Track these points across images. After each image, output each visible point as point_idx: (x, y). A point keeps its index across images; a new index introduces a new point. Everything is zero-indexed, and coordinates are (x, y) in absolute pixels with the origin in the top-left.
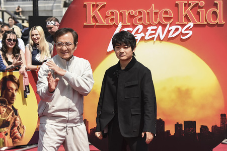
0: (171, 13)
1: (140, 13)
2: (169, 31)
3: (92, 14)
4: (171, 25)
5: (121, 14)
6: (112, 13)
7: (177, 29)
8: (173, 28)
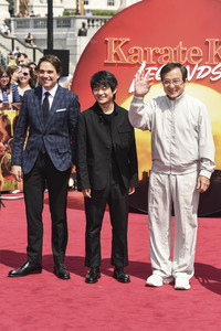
0: (200, 52)
1: (166, 51)
2: (197, 72)
3: (114, 51)
4: (200, 65)
5: (145, 52)
6: (136, 50)
7: (207, 70)
8: (202, 68)
